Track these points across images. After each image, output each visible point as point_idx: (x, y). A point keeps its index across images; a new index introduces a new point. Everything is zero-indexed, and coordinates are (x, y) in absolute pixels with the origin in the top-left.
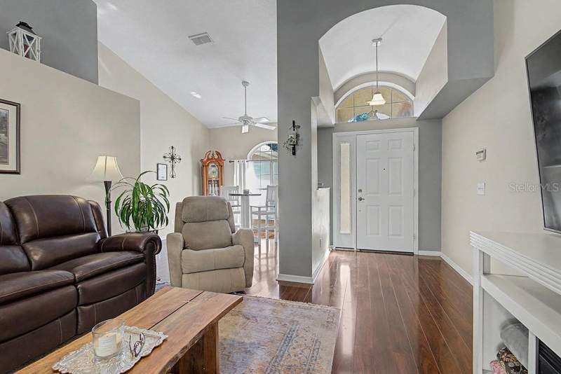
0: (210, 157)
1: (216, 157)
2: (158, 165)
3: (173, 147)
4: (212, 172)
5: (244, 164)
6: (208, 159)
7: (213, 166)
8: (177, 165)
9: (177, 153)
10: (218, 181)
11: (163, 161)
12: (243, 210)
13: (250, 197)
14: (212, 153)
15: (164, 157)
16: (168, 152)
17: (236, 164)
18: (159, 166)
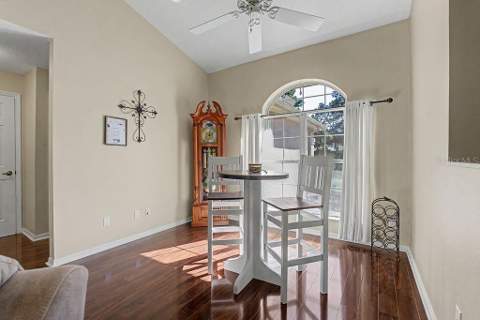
0: (204, 110)
1: (214, 110)
2: (105, 118)
3: (139, 92)
4: (208, 133)
5: (257, 121)
6: (201, 114)
7: (210, 125)
8: (149, 122)
9: (149, 102)
10: (216, 148)
11: (117, 112)
12: (247, 205)
13: (263, 181)
14: (206, 104)
15: (121, 106)
16: (130, 99)
17: (245, 121)
18: (108, 120)
